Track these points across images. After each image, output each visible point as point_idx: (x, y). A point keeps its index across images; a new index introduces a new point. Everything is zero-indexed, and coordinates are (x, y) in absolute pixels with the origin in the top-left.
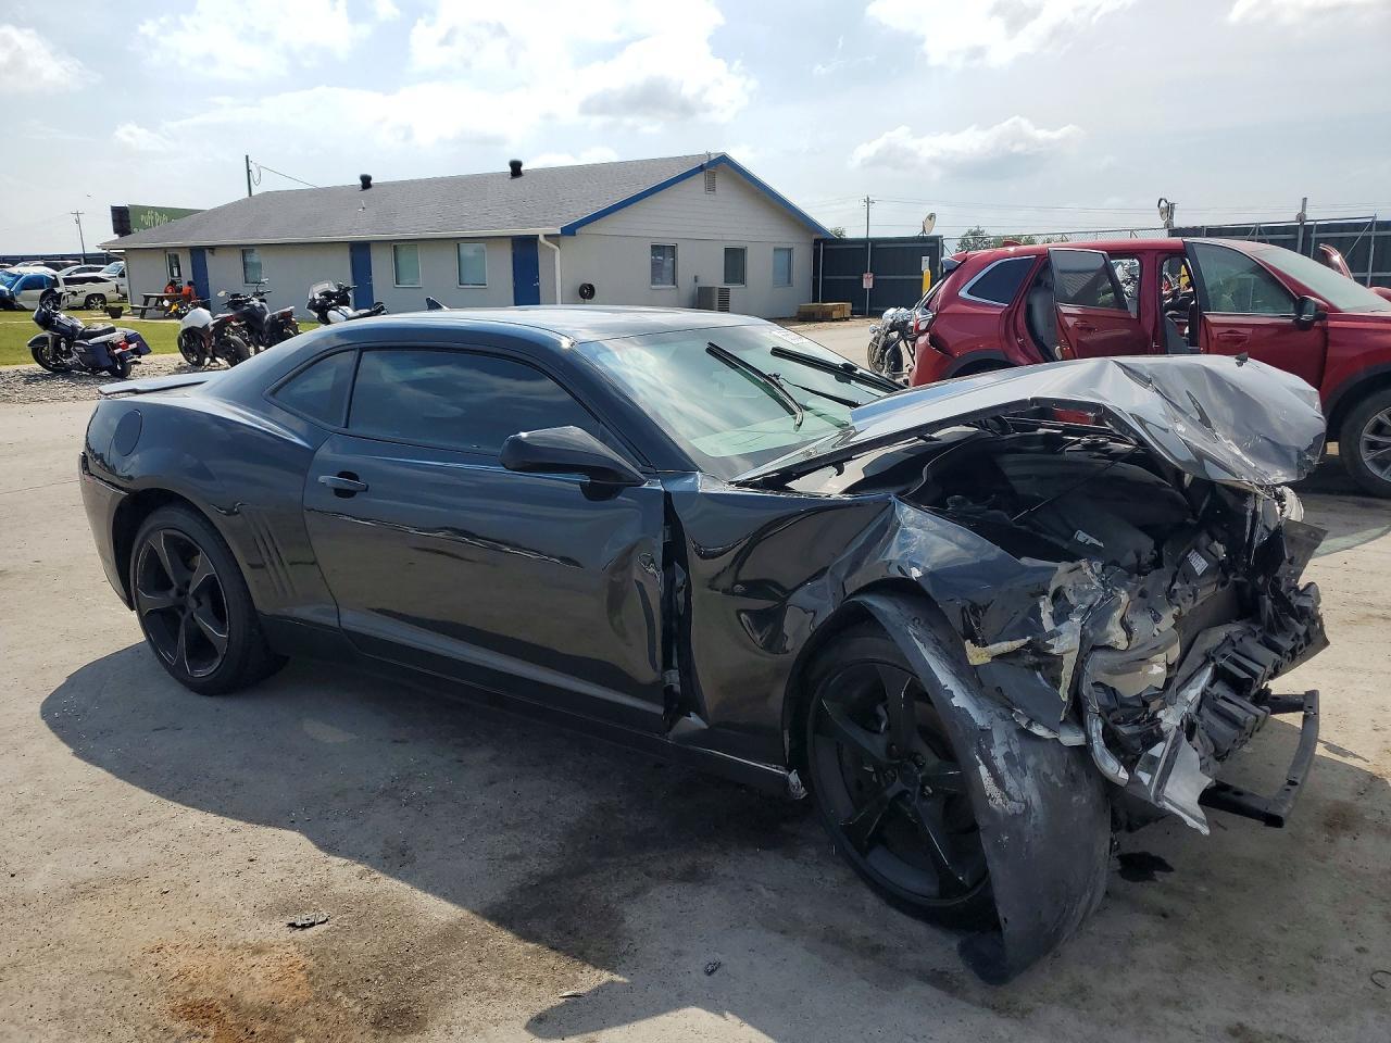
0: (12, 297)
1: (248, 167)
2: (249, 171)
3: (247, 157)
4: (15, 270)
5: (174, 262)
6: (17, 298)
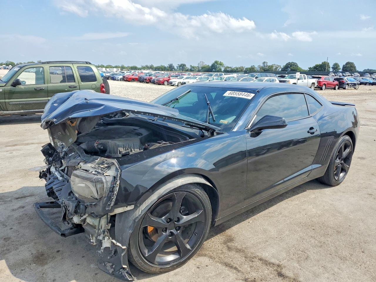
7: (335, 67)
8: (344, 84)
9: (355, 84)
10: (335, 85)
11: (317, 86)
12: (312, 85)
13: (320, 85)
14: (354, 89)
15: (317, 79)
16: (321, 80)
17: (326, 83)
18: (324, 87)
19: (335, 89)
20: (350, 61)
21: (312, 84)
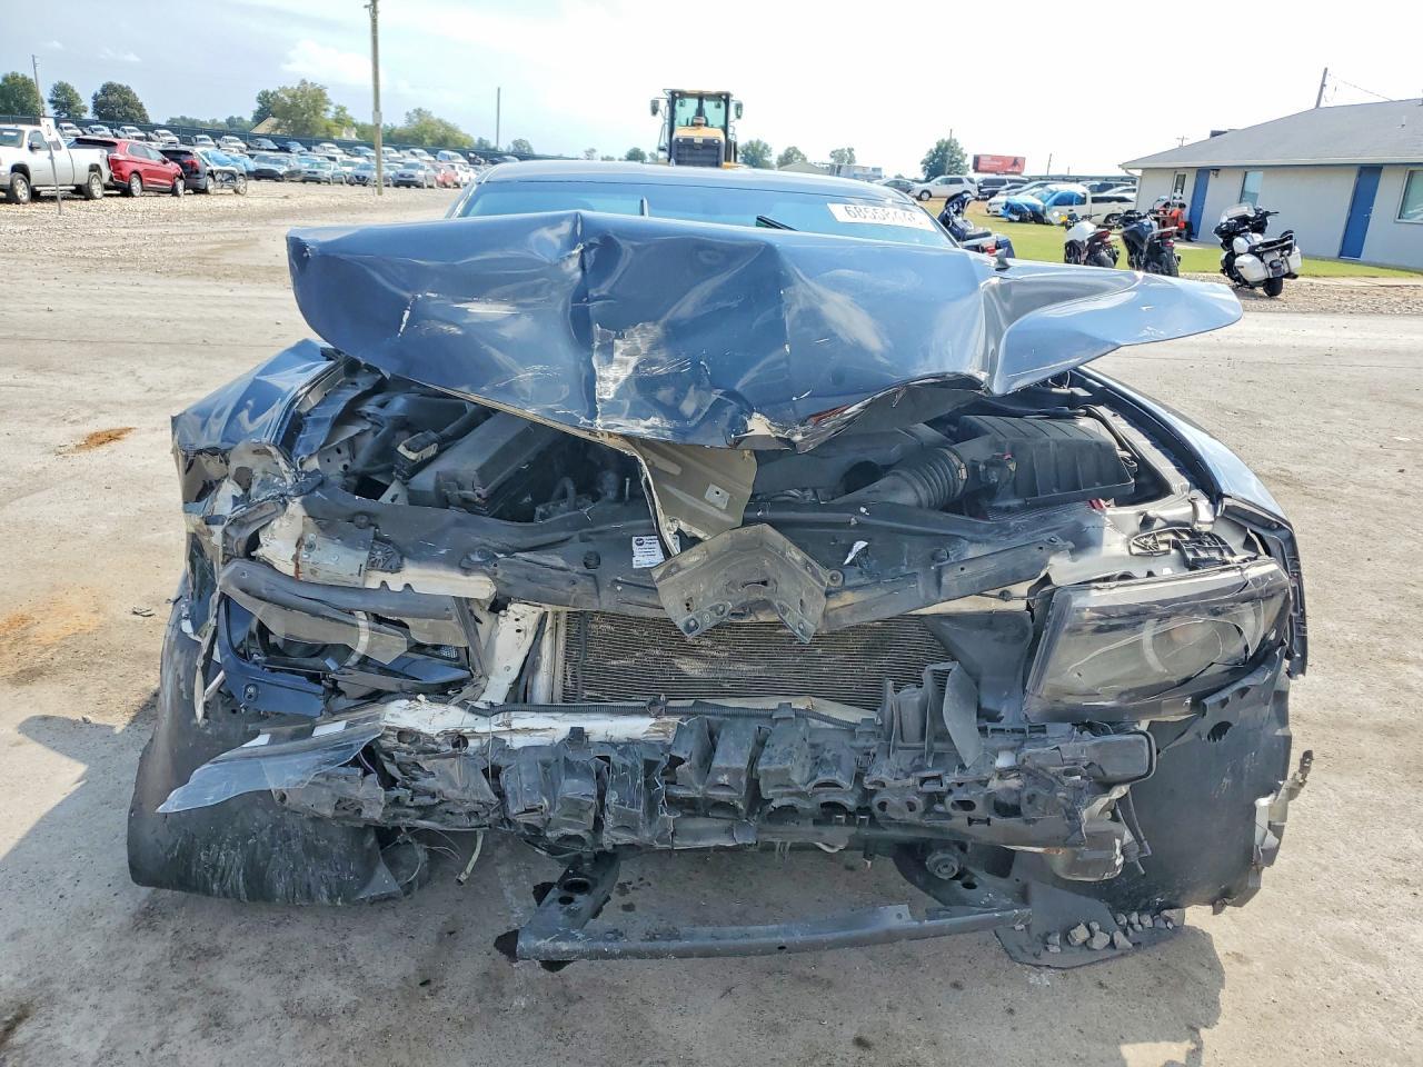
0: (1044, 212)
1: (1324, 80)
2: (1323, 85)
3: (1326, 69)
4: (1053, 187)
5: (1180, 183)
6: (1047, 213)
7: (62, 99)
8: (197, 172)
9: (232, 176)
10: (173, 178)
11: (111, 179)
12: (93, 174)
13: (122, 177)
14: (231, 191)
15: (105, 152)
16: (119, 156)
17: (140, 168)
18: (136, 185)
19: (174, 192)
20: (117, 81)
21: (90, 171)
